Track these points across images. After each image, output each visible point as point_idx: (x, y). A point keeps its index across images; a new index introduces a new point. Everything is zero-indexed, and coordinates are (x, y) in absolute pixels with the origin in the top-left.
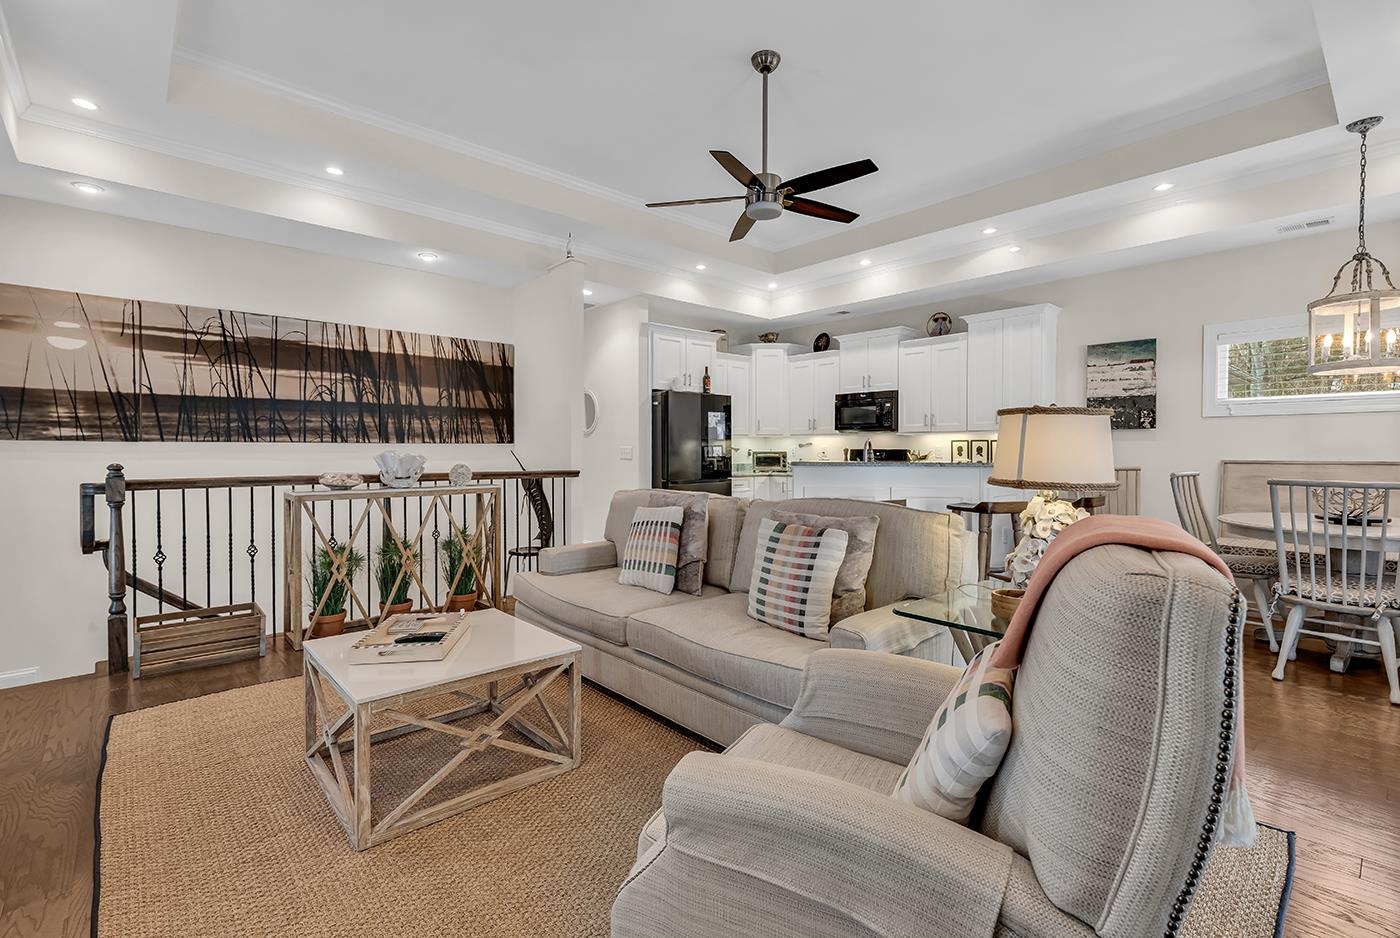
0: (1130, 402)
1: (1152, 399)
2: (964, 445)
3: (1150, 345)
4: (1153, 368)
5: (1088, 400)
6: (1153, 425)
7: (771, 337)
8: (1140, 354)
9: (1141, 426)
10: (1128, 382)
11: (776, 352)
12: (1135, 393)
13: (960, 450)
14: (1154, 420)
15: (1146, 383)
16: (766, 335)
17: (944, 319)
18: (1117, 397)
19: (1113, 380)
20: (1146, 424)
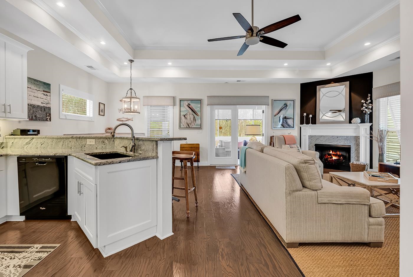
0: (43, 109)
1: (49, 109)
3: (48, 85)
4: (50, 96)
6: (50, 119)
8: (45, 88)
9: (47, 120)
10: (43, 100)
12: (45, 105)
14: (51, 117)
15: (48, 102)
18: (39, 106)
19: (38, 97)
20: (48, 119)
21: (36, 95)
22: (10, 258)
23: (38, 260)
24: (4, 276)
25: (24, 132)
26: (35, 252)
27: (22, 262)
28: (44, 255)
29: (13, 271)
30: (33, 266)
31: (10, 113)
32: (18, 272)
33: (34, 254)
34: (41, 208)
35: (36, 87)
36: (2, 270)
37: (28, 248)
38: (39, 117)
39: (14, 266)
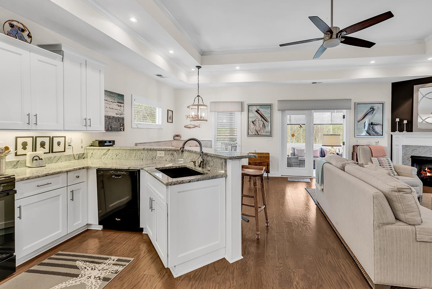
0: (118, 119)
1: (123, 119)
3: (122, 97)
4: (123, 107)
5: (105, 116)
6: (124, 130)
8: (119, 100)
12: (119, 116)
13: (25, 145)
14: (124, 127)
15: (122, 112)
18: (114, 117)
19: (113, 109)
20: (122, 129)
21: (111, 107)
22: (91, 268)
23: (115, 273)
24: (87, 286)
25: (102, 143)
26: (112, 264)
27: (101, 274)
28: (120, 268)
29: (94, 283)
30: (111, 279)
31: (90, 126)
32: (98, 284)
33: (112, 267)
34: (116, 219)
35: (112, 99)
36: (85, 281)
37: (106, 259)
38: (114, 128)
39: (95, 277)
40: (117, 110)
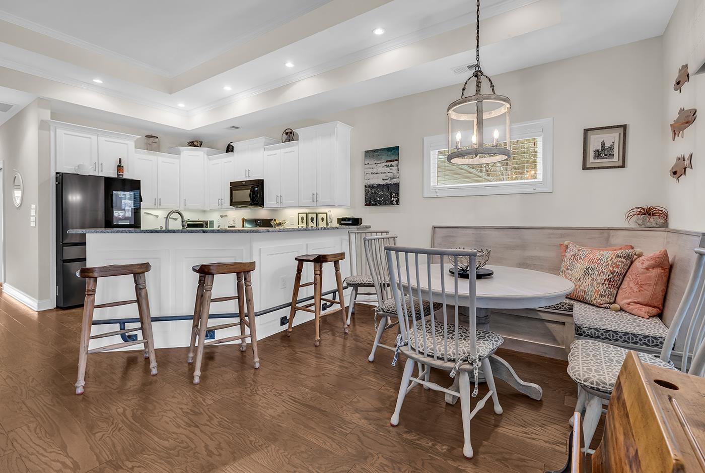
0: (386, 188)
1: (397, 185)
2: (304, 216)
3: (396, 150)
4: (397, 165)
5: (365, 186)
6: (398, 202)
7: (196, 143)
8: (391, 156)
9: (391, 203)
10: (385, 174)
11: (199, 154)
12: (388, 182)
13: (302, 218)
14: (398, 199)
15: (394, 175)
16: (193, 142)
17: (291, 133)
18: (380, 184)
19: (378, 173)
20: (394, 202)
21: (375, 171)
35: (376, 159)
38: (379, 201)
40: (384, 173)
